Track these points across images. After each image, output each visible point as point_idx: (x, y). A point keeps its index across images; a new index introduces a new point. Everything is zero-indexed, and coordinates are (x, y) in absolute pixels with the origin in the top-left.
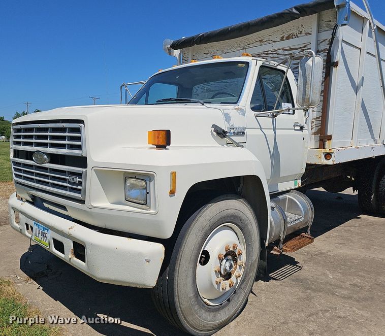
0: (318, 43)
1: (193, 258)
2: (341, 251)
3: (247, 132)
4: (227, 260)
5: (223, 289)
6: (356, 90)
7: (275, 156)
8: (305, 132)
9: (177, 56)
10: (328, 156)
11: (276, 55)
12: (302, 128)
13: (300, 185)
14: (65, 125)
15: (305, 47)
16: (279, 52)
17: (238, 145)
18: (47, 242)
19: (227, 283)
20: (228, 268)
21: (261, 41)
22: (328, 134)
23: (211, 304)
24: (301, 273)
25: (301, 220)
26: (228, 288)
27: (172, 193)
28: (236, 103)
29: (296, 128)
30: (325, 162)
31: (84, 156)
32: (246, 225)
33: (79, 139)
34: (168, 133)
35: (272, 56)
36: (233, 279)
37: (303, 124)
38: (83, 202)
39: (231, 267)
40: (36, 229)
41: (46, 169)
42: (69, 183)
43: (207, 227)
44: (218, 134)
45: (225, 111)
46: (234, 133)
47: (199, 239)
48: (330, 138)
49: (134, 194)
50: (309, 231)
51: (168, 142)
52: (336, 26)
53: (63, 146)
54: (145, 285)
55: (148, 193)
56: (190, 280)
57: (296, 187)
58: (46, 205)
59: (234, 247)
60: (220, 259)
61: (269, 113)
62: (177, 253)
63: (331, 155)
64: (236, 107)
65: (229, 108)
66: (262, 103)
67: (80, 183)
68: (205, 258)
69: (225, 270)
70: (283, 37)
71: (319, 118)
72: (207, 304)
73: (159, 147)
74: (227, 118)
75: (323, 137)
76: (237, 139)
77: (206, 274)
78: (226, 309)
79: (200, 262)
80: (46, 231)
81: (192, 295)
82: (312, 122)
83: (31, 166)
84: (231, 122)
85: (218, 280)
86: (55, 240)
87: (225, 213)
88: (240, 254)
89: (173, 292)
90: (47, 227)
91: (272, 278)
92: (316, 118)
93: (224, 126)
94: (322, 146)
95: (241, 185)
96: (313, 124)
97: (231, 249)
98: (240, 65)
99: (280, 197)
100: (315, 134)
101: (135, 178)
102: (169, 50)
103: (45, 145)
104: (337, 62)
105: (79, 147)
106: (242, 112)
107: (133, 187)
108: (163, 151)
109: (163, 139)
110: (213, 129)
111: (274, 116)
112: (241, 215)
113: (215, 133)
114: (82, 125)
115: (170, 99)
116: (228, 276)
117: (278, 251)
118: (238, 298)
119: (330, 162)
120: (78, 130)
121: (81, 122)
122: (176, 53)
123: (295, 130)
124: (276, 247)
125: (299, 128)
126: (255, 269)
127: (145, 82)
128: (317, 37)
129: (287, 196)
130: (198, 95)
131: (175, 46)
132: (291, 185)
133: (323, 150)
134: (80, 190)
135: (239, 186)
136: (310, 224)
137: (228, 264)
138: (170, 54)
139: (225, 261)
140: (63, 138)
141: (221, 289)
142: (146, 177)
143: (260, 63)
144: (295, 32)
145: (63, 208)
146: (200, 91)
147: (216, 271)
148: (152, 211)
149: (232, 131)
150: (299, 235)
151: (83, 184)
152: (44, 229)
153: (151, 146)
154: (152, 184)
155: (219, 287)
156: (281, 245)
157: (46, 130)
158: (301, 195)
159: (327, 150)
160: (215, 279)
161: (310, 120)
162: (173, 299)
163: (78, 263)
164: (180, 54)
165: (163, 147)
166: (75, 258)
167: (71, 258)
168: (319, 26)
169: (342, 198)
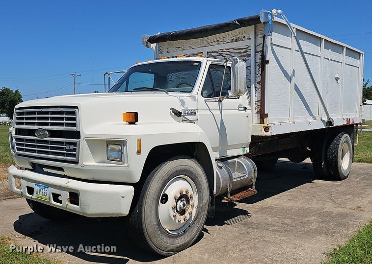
0: (256, 46)
1: (156, 197)
2: (286, 205)
3: (198, 112)
4: (182, 201)
5: (179, 221)
6: (290, 79)
7: (222, 129)
8: (248, 112)
9: (154, 48)
10: (267, 129)
11: (228, 53)
12: (245, 109)
13: (248, 152)
14: (63, 109)
15: (248, 48)
16: (231, 50)
17: (191, 122)
18: (48, 197)
19: (182, 217)
20: (182, 206)
21: (218, 41)
22: (266, 113)
23: (170, 232)
24: (249, 220)
25: (245, 177)
26: (183, 221)
27: (139, 152)
28: (191, 92)
29: (240, 109)
30: (264, 134)
31: (78, 130)
32: (197, 177)
33: (74, 119)
34: (136, 114)
35: (226, 53)
36: (187, 215)
37: (247, 105)
38: (77, 163)
39: (184, 205)
40: (37, 189)
41: (47, 142)
42: (66, 150)
43: (166, 177)
44: (175, 114)
45: (181, 98)
46: (188, 113)
47: (160, 185)
48: (267, 116)
49: (113, 155)
50: (254, 187)
51: (137, 120)
52: (264, 36)
53: (61, 124)
54: (122, 214)
55: (122, 153)
56: (153, 213)
57: (244, 153)
58: (45, 170)
59: (186, 192)
60: (175, 200)
61: (217, 99)
62: (144, 194)
63: (269, 129)
64: (191, 95)
65: (185, 96)
66: (212, 91)
67: (75, 150)
68: (165, 199)
69: (180, 208)
70: (233, 39)
71: (259, 101)
72: (167, 232)
73: (131, 123)
74: (183, 103)
75: (263, 116)
76: (190, 117)
77: (165, 210)
78: (182, 237)
79: (161, 202)
80: (46, 189)
81: (155, 223)
82: (255, 104)
83: (33, 141)
84: (186, 106)
85: (174, 214)
86: (53, 194)
87: (179, 168)
88: (191, 197)
89: (141, 220)
90: (47, 185)
91: (226, 224)
92: (258, 101)
93: (180, 109)
94: (262, 122)
95: (196, 151)
96: (256, 106)
97: (184, 193)
98: (195, 64)
99: (229, 161)
100: (257, 113)
101: (114, 144)
102: (147, 43)
103: (46, 124)
104: (268, 61)
105: (74, 125)
106: (195, 99)
107: (113, 150)
108: (133, 126)
109: (133, 118)
110: (171, 111)
111: (220, 101)
112: (192, 170)
113: (173, 114)
114: (77, 110)
115: (143, 88)
116: (182, 212)
117: (227, 200)
118: (192, 230)
119: (268, 134)
120: (74, 113)
121: (77, 107)
122: (153, 46)
123: (239, 110)
124: (225, 198)
125: (243, 109)
126: (206, 211)
127: (126, 71)
128: (255, 41)
129: (236, 160)
130: (172, 81)
131: (152, 40)
132: (240, 152)
133: (263, 125)
134: (75, 155)
135: (195, 151)
136: (254, 181)
137: (182, 203)
138: (147, 46)
139: (180, 201)
140: (62, 119)
141: (177, 221)
142: (121, 143)
143: (209, 63)
144: (240, 36)
145: (61, 169)
146: (174, 78)
147: (172, 208)
148: (125, 165)
149: (186, 112)
150: (247, 190)
151: (77, 150)
152: (45, 188)
153: (126, 123)
154: (125, 147)
155: (175, 219)
156: (229, 195)
157: (47, 113)
158: (247, 159)
159: (266, 125)
160: (172, 213)
161: (253, 103)
162: (142, 225)
163: (73, 207)
164: (156, 46)
165: (134, 123)
166: (70, 204)
167: (67, 205)
168: (256, 34)
169: (307, 168)
